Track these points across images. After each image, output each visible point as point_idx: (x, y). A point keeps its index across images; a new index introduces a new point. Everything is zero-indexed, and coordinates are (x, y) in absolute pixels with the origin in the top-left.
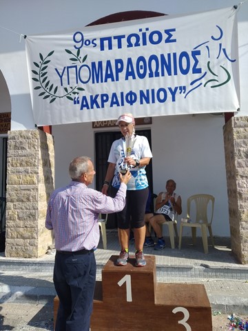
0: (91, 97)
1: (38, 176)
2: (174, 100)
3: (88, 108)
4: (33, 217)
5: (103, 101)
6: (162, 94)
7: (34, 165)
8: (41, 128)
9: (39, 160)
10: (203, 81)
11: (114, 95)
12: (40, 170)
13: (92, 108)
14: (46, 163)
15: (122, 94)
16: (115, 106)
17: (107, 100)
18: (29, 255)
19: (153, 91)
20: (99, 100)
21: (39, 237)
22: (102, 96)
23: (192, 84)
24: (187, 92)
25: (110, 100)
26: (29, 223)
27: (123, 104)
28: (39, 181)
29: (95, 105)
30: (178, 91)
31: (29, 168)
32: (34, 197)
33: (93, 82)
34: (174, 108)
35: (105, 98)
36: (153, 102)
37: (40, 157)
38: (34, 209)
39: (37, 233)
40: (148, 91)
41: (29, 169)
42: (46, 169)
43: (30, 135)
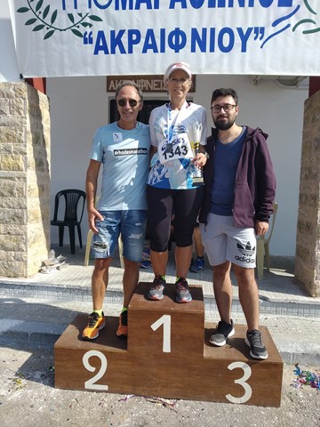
0: (113, 33)
1: (26, 158)
2: (244, 49)
3: (107, 52)
4: (19, 219)
5: (131, 43)
6: (226, 37)
7: (20, 141)
8: (29, 82)
9: (26, 132)
10: (293, 21)
11: (150, 33)
12: (29, 149)
13: (113, 52)
14: (38, 140)
15: (163, 31)
16: (150, 51)
17: (137, 41)
18: (14, 273)
19: (213, 30)
20: (125, 40)
21: (29, 249)
22: (131, 32)
23: (275, 24)
24: (265, 38)
25: (143, 40)
26: (13, 228)
27: (163, 50)
28: (27, 166)
29: (117, 48)
30: (253, 35)
31: (11, 144)
32: (21, 191)
33: (117, 8)
34: (242, 63)
35: (134, 37)
36: (212, 50)
37: (29, 129)
38: (21, 208)
39: (25, 244)
40: (204, 30)
41: (12, 146)
42: (38, 148)
43: (11, 90)
